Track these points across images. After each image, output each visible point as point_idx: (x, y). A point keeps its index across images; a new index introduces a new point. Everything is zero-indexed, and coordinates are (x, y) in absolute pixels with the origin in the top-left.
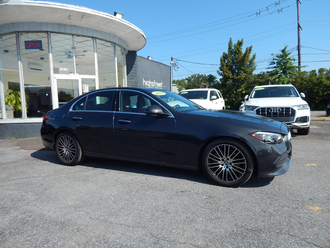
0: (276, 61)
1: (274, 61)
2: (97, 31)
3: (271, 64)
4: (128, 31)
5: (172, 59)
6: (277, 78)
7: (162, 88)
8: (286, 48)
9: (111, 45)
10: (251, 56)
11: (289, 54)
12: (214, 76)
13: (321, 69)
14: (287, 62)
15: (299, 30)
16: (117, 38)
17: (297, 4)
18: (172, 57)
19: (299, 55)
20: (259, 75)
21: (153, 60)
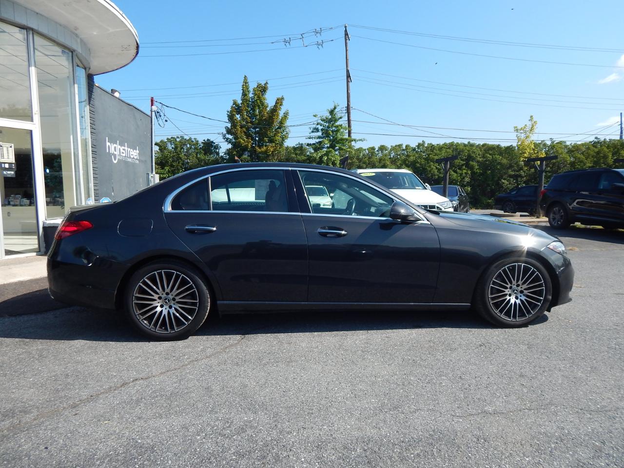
0: (320, 128)
1: (317, 126)
2: (37, 13)
3: (313, 132)
4: (111, 30)
5: (152, 101)
6: (325, 155)
7: (139, 160)
8: (335, 108)
9: (60, 54)
10: (281, 114)
11: (341, 118)
12: (214, 143)
13: (383, 146)
14: (338, 131)
15: (348, 82)
16: (79, 40)
17: (346, 40)
18: (152, 98)
19: (349, 121)
20: (295, 149)
21: (122, 99)
